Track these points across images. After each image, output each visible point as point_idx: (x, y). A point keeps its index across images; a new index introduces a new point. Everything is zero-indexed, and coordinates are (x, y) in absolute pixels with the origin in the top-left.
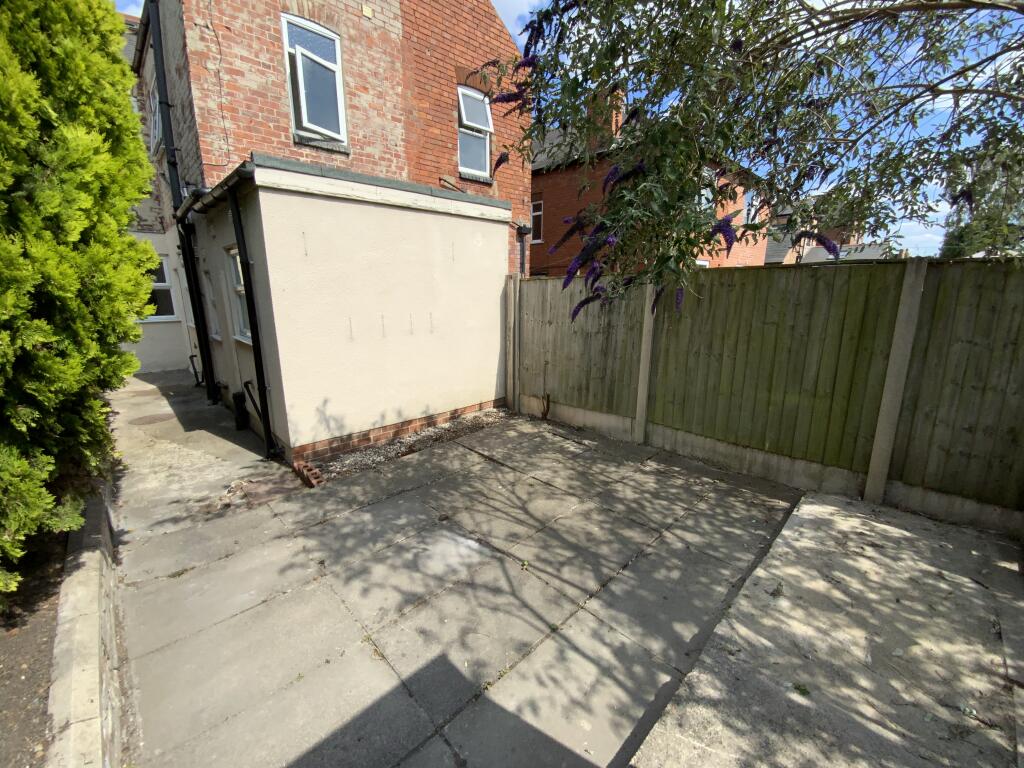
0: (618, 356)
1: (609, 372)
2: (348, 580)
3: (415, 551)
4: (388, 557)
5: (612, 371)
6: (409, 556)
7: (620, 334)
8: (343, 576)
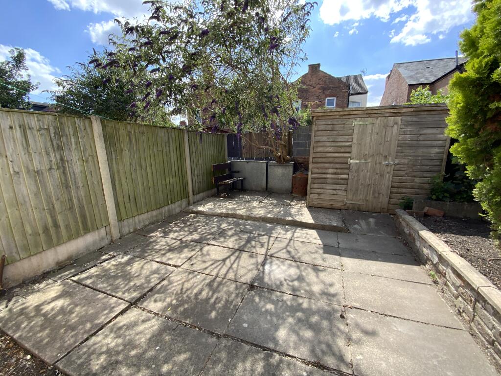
0: (81, 185)
1: (75, 201)
2: (334, 295)
3: (290, 283)
4: (306, 291)
5: (79, 200)
6: (296, 283)
7: (77, 167)
8: (335, 299)
